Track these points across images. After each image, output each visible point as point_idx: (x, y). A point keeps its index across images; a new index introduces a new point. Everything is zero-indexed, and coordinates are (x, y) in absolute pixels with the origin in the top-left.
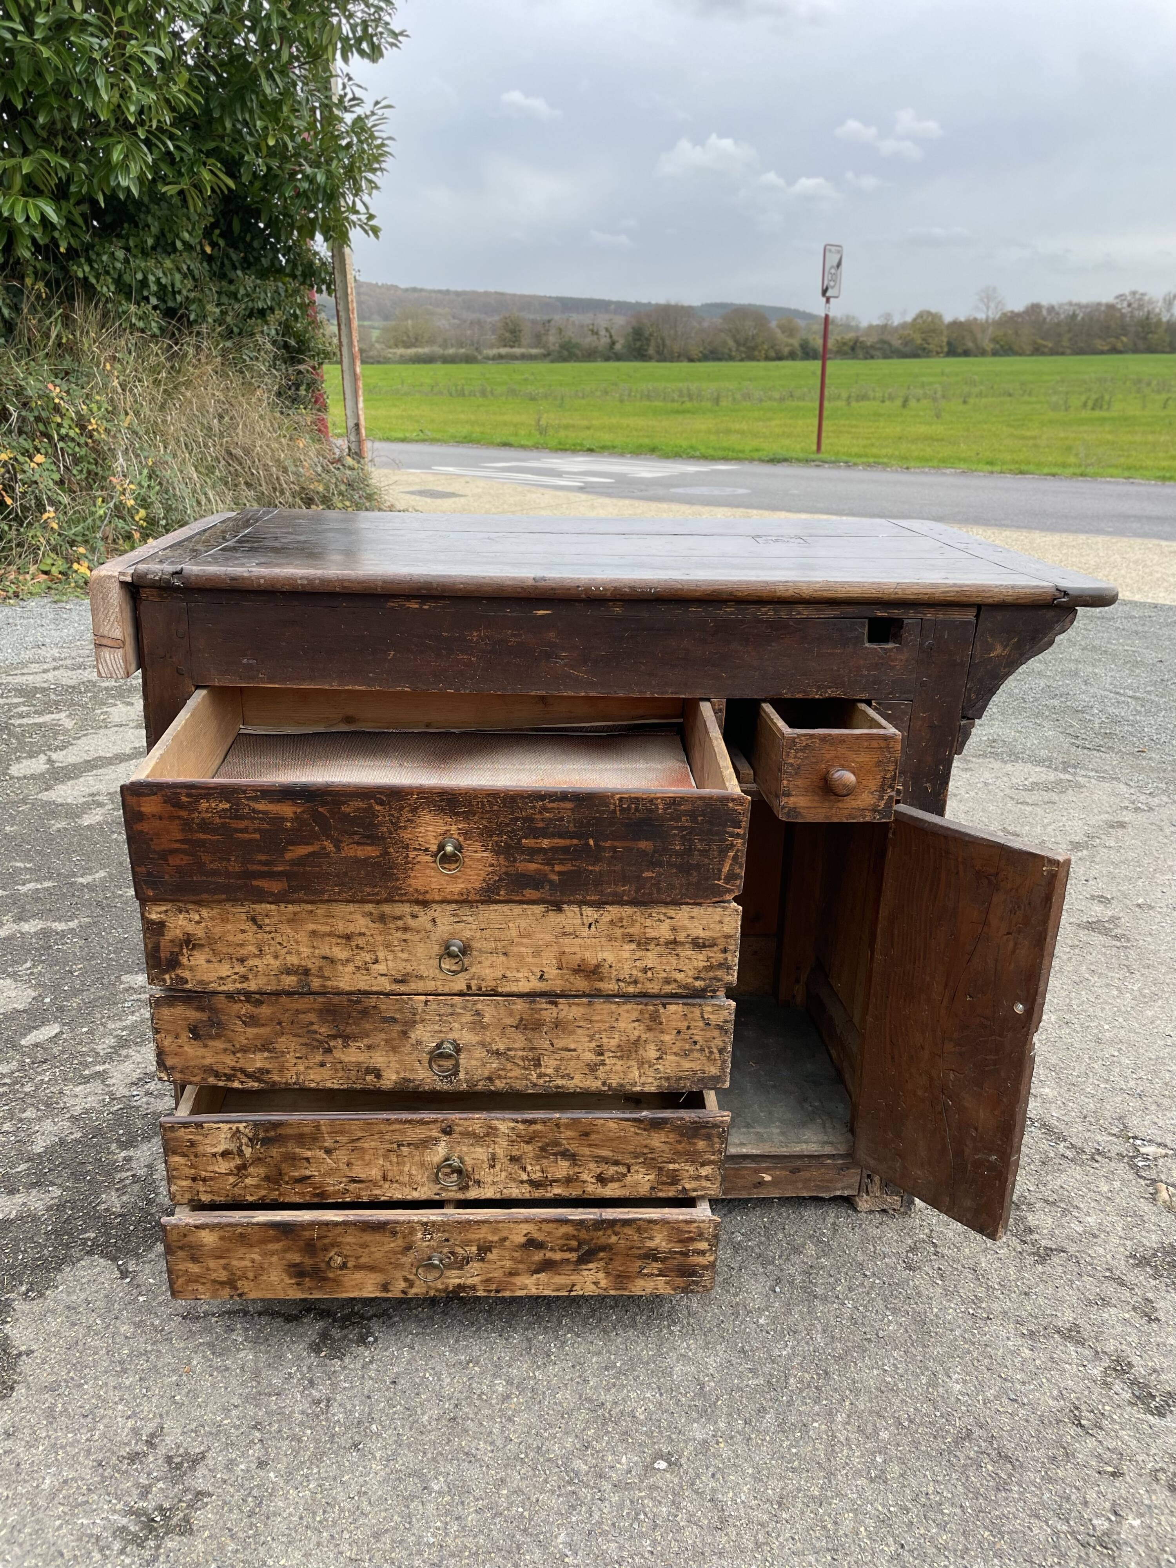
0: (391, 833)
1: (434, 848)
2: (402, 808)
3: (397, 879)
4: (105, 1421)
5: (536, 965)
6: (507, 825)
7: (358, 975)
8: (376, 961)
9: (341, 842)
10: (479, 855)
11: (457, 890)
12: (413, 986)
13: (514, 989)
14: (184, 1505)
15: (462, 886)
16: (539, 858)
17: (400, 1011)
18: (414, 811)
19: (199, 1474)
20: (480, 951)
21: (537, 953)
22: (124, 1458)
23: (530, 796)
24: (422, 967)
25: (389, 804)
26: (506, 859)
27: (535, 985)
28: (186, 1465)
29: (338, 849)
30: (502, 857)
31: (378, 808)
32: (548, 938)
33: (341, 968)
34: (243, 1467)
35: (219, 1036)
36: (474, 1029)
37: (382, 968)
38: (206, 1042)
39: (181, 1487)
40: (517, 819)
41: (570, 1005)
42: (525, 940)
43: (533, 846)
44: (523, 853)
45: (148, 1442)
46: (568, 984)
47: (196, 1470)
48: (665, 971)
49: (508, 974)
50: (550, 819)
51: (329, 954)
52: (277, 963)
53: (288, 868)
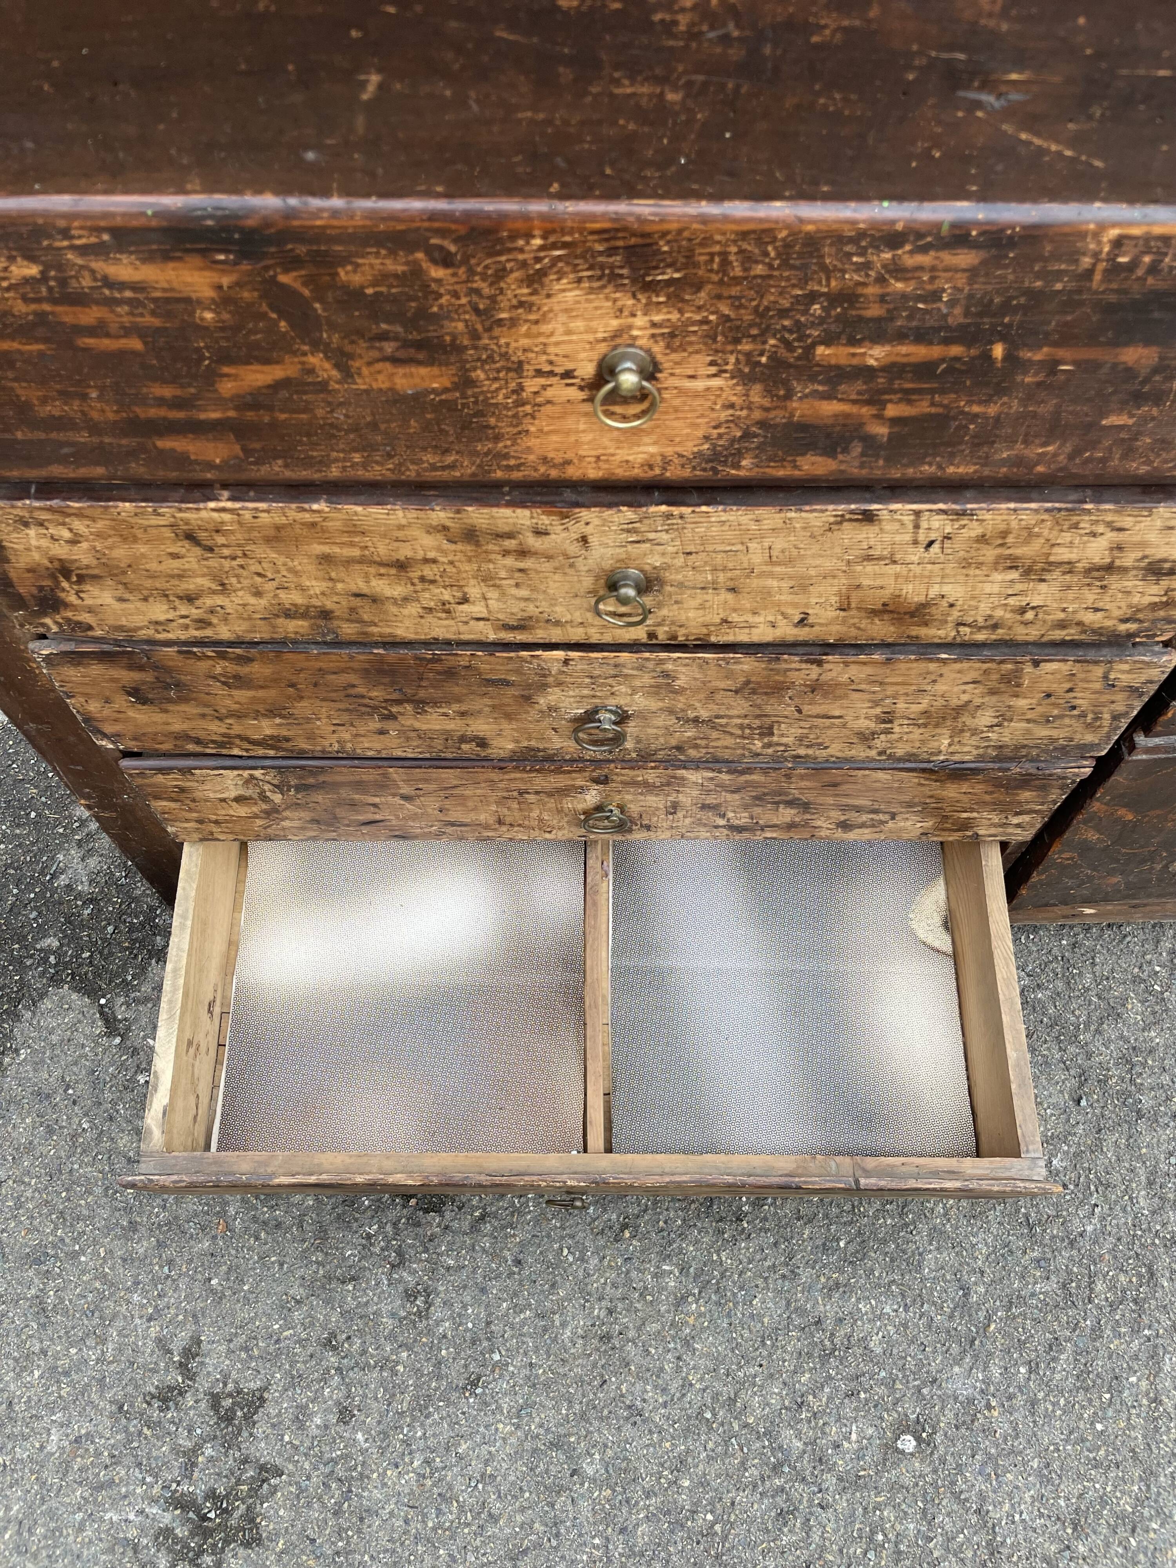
0: (475, 336)
1: (587, 370)
2: (501, 273)
3: (497, 438)
4: (120, 1323)
5: (795, 605)
6: (783, 313)
7: (429, 618)
8: (465, 600)
9: (351, 356)
10: (699, 385)
11: (640, 458)
12: (540, 635)
13: (743, 637)
14: (245, 1488)
15: (652, 449)
16: (852, 389)
17: (518, 671)
18: (535, 280)
19: (258, 1431)
20: (681, 585)
21: (802, 586)
22: (153, 1397)
23: (862, 235)
24: (558, 609)
25: (465, 261)
26: (768, 392)
27: (786, 631)
28: (239, 1413)
29: (348, 374)
30: (758, 388)
31: (440, 272)
32: (829, 564)
33: (394, 610)
34: (318, 1421)
35: (185, 700)
36: (657, 693)
37: (478, 609)
38: (164, 706)
39: (237, 1454)
40: (813, 297)
41: (847, 664)
42: (778, 569)
43: (843, 361)
44: (813, 379)
45: (183, 1367)
46: (854, 632)
47: (254, 1423)
48: (1064, 610)
49: (734, 617)
50: (904, 296)
51: (365, 590)
52: (263, 602)
53: (232, 414)
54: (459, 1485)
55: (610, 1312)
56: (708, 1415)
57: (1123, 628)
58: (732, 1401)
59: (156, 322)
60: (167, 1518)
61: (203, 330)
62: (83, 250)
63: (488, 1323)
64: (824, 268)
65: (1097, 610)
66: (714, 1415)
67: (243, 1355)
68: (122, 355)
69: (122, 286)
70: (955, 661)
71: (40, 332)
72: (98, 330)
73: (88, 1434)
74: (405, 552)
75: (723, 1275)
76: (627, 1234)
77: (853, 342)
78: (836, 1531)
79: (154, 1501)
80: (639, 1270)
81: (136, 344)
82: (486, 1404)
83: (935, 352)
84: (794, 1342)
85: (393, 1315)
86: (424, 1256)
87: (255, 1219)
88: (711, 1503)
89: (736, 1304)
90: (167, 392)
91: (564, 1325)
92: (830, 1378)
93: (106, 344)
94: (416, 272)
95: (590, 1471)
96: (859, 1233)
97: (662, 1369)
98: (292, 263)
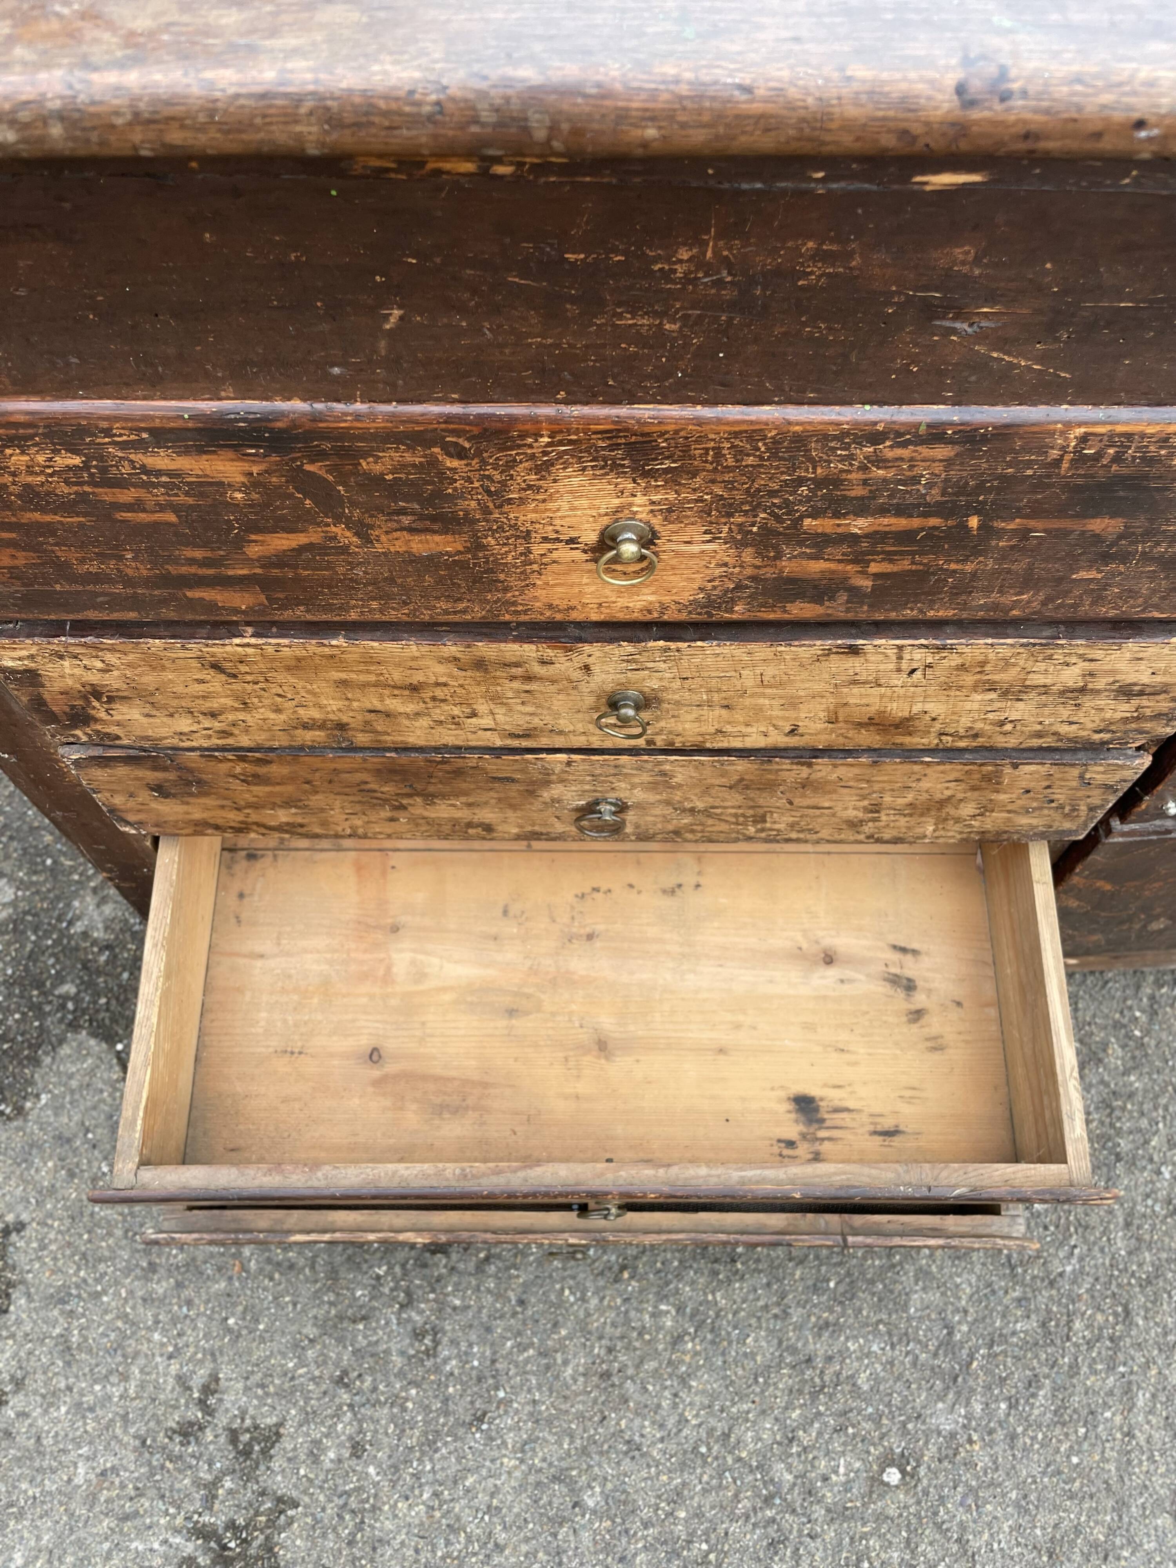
0: (486, 511)
1: (591, 537)
2: (512, 464)
3: (506, 590)
4: (142, 1361)
5: (786, 719)
6: (772, 493)
7: (440, 729)
8: (474, 714)
9: (372, 527)
10: (695, 548)
11: (640, 605)
12: (544, 742)
13: (737, 744)
14: (263, 1519)
15: (651, 598)
16: (837, 551)
17: (522, 771)
18: (543, 468)
19: (275, 1465)
20: (678, 703)
21: (793, 703)
22: (174, 1432)
23: (845, 434)
24: (561, 722)
25: (479, 453)
26: (759, 554)
27: (777, 739)
28: (257, 1448)
29: (367, 540)
30: (750, 550)
31: (455, 463)
32: (818, 687)
33: (406, 722)
34: (332, 1455)
35: (206, 794)
36: (654, 789)
37: (487, 722)
38: (186, 799)
39: (255, 1487)
40: (801, 481)
41: (835, 766)
42: (768, 691)
43: (828, 530)
44: (801, 544)
45: (202, 1403)
46: (841, 740)
47: (271, 1457)
48: (1041, 723)
49: (728, 728)
50: (885, 480)
51: (378, 706)
52: (283, 717)
53: (259, 571)
54: (467, 1516)
55: (610, 1350)
56: (703, 1450)
57: (1097, 737)
58: (726, 1436)
59: (191, 501)
60: (189, 1548)
61: (235, 506)
62: (124, 446)
63: (493, 1362)
64: (811, 460)
65: (1071, 723)
66: (709, 1449)
67: (260, 1392)
68: (156, 526)
69: (159, 473)
70: (938, 763)
71: (81, 507)
72: (137, 506)
73: (113, 1468)
74: (418, 677)
75: (718, 1315)
76: (626, 1275)
77: (837, 515)
78: (823, 1559)
79: (177, 1531)
80: (637, 1310)
81: (172, 518)
82: (492, 1439)
83: (916, 523)
84: (785, 1379)
85: (402, 1353)
86: (432, 1296)
87: (269, 1261)
88: (706, 1533)
89: (730, 1343)
90: (198, 554)
91: (566, 1363)
92: (819, 1414)
93: (143, 517)
94: (433, 462)
95: (591, 1503)
96: (849, 1274)
97: (659, 1406)
98: (318, 456)
